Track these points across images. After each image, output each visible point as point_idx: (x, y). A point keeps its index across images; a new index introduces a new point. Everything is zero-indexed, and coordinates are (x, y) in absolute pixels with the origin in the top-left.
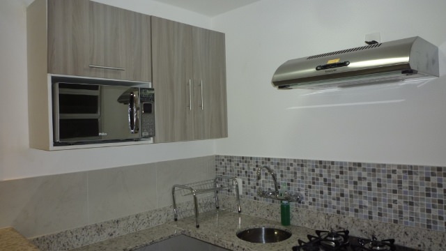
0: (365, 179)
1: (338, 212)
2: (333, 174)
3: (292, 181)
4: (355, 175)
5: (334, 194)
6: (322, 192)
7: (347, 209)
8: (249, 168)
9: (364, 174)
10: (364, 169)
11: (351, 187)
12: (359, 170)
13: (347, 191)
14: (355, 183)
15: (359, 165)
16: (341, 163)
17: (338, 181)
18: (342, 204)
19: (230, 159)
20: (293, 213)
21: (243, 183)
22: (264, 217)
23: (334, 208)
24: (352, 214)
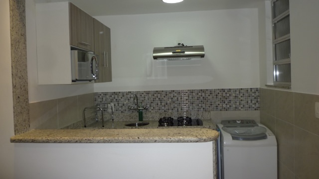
0: (176, 96)
1: (165, 111)
2: (163, 96)
3: (143, 101)
4: (172, 95)
5: (163, 104)
6: (157, 104)
7: (169, 109)
8: (118, 97)
9: (176, 95)
10: (176, 93)
11: (170, 100)
12: (174, 93)
13: (168, 102)
14: (172, 98)
15: (174, 91)
16: (166, 91)
17: (165, 99)
18: (167, 107)
19: (106, 94)
20: (144, 115)
21: (115, 105)
22: (128, 120)
23: (163, 110)
24: (170, 111)
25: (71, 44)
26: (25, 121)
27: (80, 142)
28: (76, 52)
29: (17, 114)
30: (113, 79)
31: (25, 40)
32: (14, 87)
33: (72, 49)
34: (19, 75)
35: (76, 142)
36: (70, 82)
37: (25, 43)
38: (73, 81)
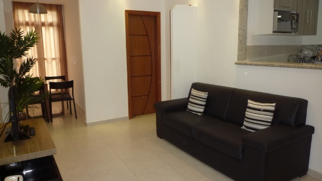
25: (274, 7)
26: (243, 54)
27: (268, 66)
28: (277, 12)
29: (240, 50)
30: (317, 34)
31: (247, 9)
32: (239, 35)
33: (275, 11)
34: (242, 28)
35: (266, 66)
36: (271, 33)
37: (247, 10)
38: (274, 32)
